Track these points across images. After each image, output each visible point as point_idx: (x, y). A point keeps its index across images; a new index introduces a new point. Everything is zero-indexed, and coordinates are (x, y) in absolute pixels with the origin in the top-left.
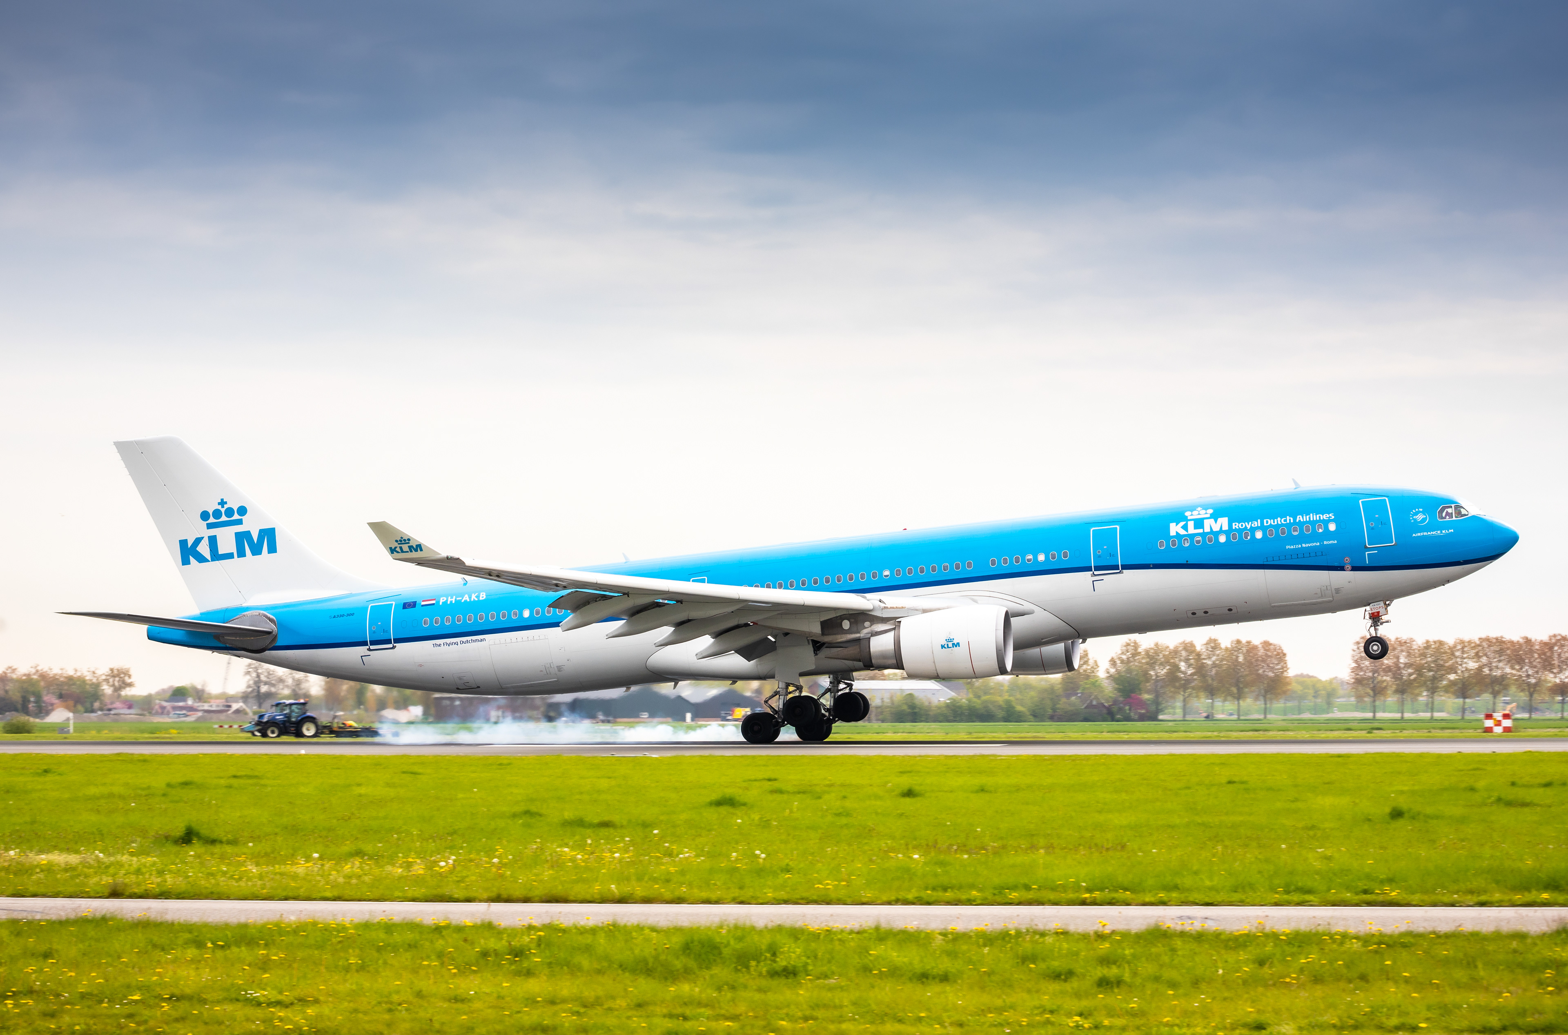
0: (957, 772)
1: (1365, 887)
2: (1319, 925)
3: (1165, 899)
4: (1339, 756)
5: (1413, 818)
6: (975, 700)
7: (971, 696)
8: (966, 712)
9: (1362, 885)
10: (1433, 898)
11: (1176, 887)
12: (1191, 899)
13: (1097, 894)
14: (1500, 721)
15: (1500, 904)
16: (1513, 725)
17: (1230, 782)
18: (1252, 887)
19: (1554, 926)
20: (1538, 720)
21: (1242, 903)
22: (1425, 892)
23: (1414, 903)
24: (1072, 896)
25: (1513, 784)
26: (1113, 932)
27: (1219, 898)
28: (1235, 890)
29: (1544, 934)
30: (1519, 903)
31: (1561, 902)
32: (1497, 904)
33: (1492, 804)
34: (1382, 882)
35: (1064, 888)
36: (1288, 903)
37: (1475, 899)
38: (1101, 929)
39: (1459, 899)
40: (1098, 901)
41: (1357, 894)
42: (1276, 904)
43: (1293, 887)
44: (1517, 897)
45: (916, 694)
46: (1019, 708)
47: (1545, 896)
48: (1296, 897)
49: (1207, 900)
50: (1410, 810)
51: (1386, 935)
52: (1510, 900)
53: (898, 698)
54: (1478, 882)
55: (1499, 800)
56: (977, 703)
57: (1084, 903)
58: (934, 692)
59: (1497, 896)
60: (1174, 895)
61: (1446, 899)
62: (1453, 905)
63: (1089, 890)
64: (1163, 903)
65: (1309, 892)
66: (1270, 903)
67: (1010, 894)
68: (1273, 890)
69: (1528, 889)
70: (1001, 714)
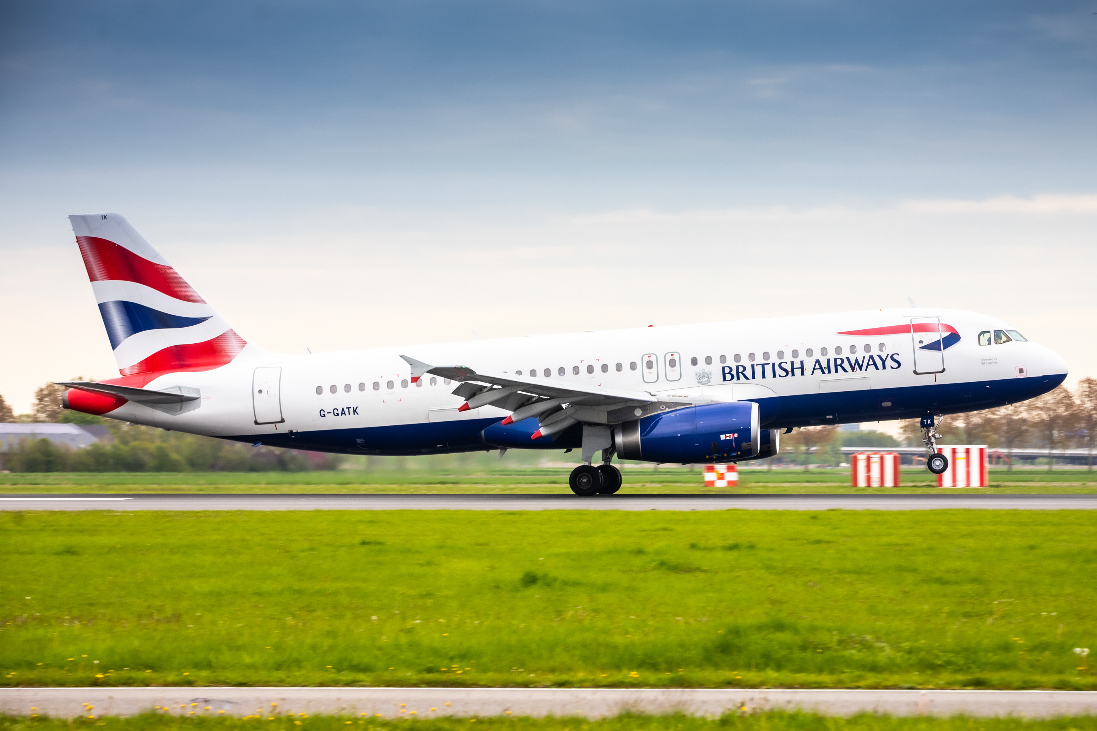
0: (53, 530)
1: (430, 665)
2: (343, 709)
3: (192, 678)
4: (511, 513)
5: (548, 585)
6: (122, 447)
7: (116, 442)
8: (111, 461)
9: (428, 661)
10: (505, 676)
11: (209, 666)
12: (222, 678)
13: (112, 674)
14: (723, 474)
15: (581, 684)
16: (739, 478)
17: (364, 543)
18: (298, 663)
19: (616, 712)
20: (777, 473)
21: (281, 683)
22: (499, 670)
23: (482, 683)
24: (81, 674)
25: (693, 546)
26: (100, 718)
27: (255, 678)
28: (278, 667)
29: (604, 719)
30: (605, 683)
31: (652, 682)
32: (578, 685)
33: (654, 569)
34: (452, 659)
35: (75, 665)
36: (335, 683)
37: (553, 678)
38: (85, 714)
39: (537, 679)
40: (111, 682)
41: (420, 672)
42: (321, 685)
43: (346, 665)
44: (602, 676)
45: (51, 440)
46: (175, 456)
47: (634, 674)
48: (347, 676)
49: (240, 679)
50: (545, 576)
51: (419, 721)
52: (593, 680)
53: (30, 443)
54: (562, 658)
55: (662, 564)
56: (125, 449)
57: (96, 683)
58: (73, 438)
59: (581, 675)
60: (204, 674)
61: (519, 679)
62: (527, 686)
63: (104, 668)
64: (189, 683)
65: (365, 669)
66: (313, 684)
67: (9, 674)
68: (322, 667)
69: (618, 667)
70: (151, 462)
